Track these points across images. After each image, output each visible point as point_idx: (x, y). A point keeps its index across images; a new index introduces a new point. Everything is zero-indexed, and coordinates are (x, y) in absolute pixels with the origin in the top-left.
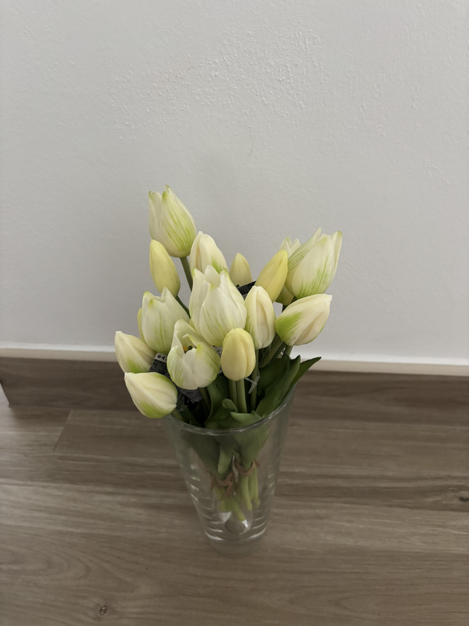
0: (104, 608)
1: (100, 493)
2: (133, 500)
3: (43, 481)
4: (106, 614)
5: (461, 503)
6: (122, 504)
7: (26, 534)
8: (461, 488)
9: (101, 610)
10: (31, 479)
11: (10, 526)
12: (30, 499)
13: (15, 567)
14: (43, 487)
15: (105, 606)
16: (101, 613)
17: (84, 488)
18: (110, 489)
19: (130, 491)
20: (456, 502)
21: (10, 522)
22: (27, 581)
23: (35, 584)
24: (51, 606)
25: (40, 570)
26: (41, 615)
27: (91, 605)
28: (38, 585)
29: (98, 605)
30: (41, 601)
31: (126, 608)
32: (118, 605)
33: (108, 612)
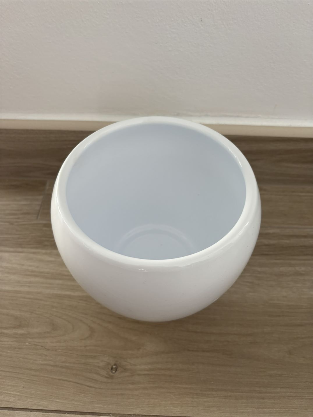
3: (32, 248)
4: (117, 372)
7: (25, 298)
9: (112, 369)
10: (21, 245)
11: (8, 291)
12: (23, 265)
13: (20, 331)
14: (34, 253)
15: (115, 365)
16: (112, 372)
21: (7, 288)
22: (34, 344)
23: (42, 346)
24: (62, 367)
25: (45, 333)
26: (55, 377)
27: (102, 364)
28: (46, 347)
29: (108, 364)
30: (52, 363)
31: (135, 365)
32: (128, 362)
33: (119, 370)
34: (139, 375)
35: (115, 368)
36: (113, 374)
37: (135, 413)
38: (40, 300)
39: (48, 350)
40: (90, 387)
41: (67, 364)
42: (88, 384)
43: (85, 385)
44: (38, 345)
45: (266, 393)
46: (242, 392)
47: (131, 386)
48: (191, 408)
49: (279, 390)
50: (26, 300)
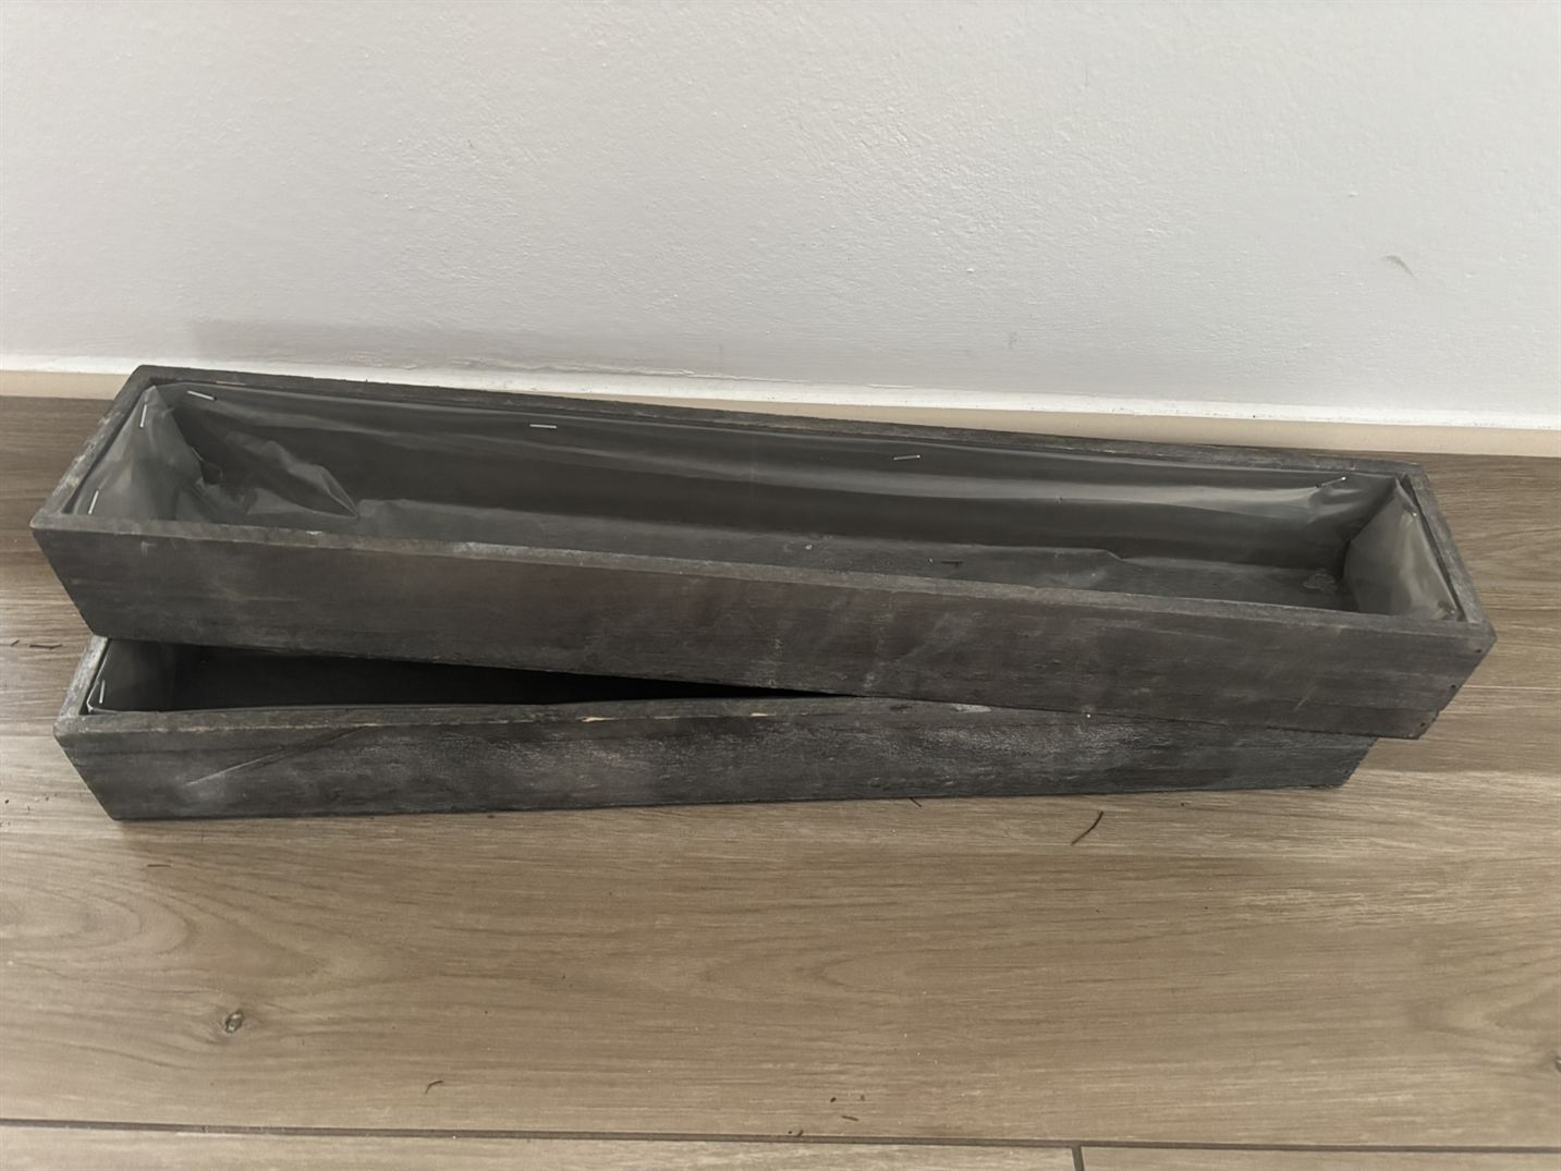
0: (235, 1017)
4: (239, 1031)
9: (228, 1022)
15: (238, 1012)
16: (227, 1029)
22: (30, 965)
23: (49, 970)
24: (95, 1019)
25: (62, 937)
26: (72, 1043)
27: (202, 1011)
28: (59, 972)
29: (221, 1009)
30: (67, 1009)
31: (293, 1012)
32: (273, 1005)
33: (246, 1025)
34: (298, 1035)
35: (236, 1021)
36: (229, 1035)
37: (268, 1125)
38: (61, 856)
39: (64, 977)
40: (161, 1064)
41: (111, 1013)
42: (159, 1058)
43: (150, 1061)
44: (39, 967)
45: (621, 1070)
46: (561, 1070)
47: (270, 1062)
48: (421, 1108)
49: (657, 1063)
50: (24, 856)
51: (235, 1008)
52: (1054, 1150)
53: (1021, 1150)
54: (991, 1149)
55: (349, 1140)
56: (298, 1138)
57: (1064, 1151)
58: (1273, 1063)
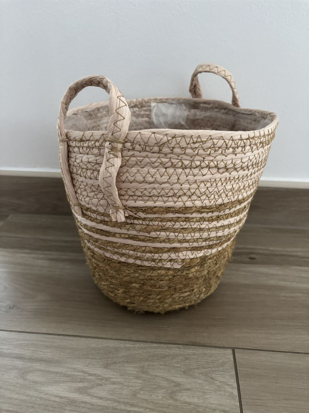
0: (12, 307)
1: (21, 253)
2: (41, 256)
5: (250, 260)
6: (34, 258)
8: (251, 253)
9: (10, 308)
17: (11, 250)
18: (27, 251)
19: (40, 252)
20: (247, 260)
27: (4, 305)
29: (9, 305)
33: (14, 308)
34: (26, 311)
36: (10, 310)
37: (15, 330)
45: (108, 324)
46: (92, 323)
47: (18, 317)
48: (55, 329)
49: (117, 323)
51: (12, 305)
52: (226, 349)
53: (217, 349)
54: (208, 348)
55: (34, 335)
56: (22, 334)
57: (230, 349)
58: (291, 332)
